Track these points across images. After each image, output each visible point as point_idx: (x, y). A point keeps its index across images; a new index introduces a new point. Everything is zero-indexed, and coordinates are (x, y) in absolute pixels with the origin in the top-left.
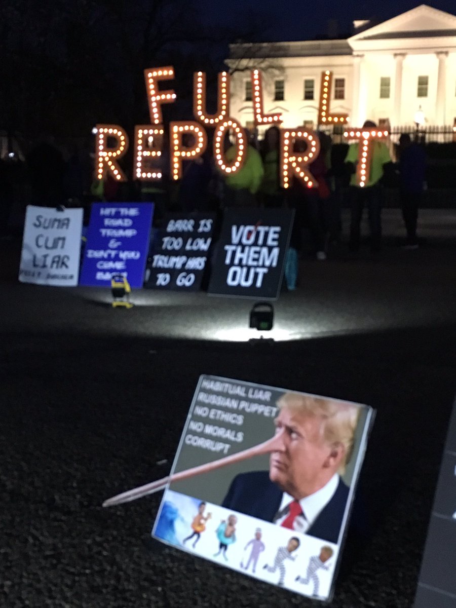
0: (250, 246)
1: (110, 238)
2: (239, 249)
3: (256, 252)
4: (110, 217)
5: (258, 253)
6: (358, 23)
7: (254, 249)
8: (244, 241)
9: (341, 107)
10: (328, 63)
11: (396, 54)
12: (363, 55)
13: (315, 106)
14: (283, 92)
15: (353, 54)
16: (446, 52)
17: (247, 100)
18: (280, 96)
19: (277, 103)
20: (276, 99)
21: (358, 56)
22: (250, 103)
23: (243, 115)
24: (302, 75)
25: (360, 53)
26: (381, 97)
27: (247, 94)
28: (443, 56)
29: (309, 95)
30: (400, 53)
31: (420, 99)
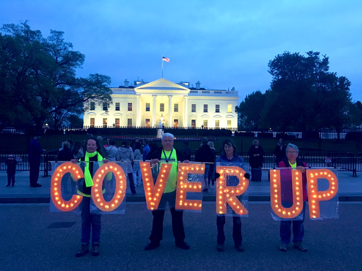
6: (138, 83)
9: (131, 114)
10: (125, 97)
11: (153, 95)
12: (140, 95)
13: (120, 113)
14: (107, 107)
15: (136, 94)
16: (172, 96)
17: (91, 110)
18: (105, 109)
19: (104, 111)
20: (104, 110)
21: (138, 95)
22: (93, 111)
23: (89, 116)
24: (115, 101)
25: (139, 94)
26: (146, 110)
27: (91, 107)
28: (171, 97)
29: (118, 109)
30: (155, 95)
31: (161, 112)
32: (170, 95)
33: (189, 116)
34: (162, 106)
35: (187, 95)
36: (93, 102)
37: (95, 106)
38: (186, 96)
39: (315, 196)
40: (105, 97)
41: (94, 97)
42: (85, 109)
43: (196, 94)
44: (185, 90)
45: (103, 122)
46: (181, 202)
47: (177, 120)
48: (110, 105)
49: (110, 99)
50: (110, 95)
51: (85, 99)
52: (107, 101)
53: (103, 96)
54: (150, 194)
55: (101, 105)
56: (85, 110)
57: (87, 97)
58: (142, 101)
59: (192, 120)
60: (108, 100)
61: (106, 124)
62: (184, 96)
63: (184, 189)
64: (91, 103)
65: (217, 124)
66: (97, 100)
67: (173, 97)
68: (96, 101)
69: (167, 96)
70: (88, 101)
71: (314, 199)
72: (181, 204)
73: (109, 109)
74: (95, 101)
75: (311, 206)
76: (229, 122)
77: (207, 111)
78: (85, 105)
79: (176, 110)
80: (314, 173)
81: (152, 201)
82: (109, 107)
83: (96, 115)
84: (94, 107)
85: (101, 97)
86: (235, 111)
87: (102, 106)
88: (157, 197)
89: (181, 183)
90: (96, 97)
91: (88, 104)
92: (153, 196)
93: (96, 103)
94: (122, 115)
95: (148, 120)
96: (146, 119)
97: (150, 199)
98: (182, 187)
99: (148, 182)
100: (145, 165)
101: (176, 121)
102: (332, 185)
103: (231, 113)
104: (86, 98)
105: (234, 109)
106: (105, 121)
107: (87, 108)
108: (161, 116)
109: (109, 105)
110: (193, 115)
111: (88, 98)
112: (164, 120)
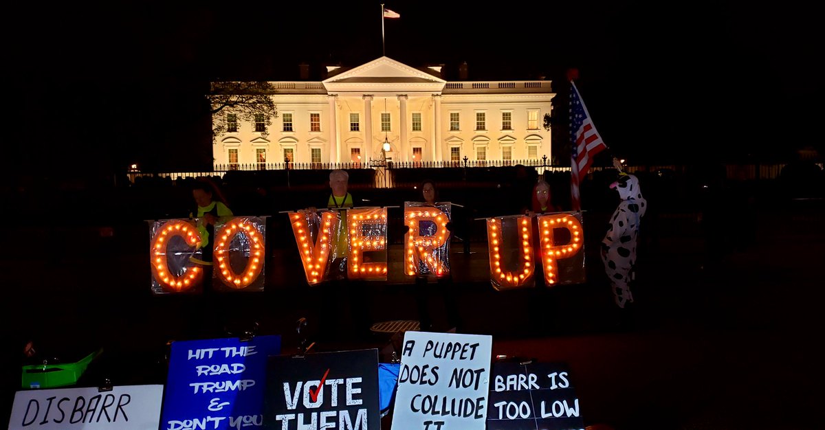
0: (319, 410)
1: (210, 395)
2: (301, 417)
3: (329, 419)
4: (206, 361)
5: (335, 419)
6: (330, 69)
7: (324, 415)
8: (307, 404)
9: (318, 138)
10: (304, 101)
11: (364, 96)
12: (337, 95)
13: (294, 136)
14: (263, 124)
15: (327, 94)
16: (406, 96)
17: (229, 130)
18: (260, 128)
19: (259, 134)
20: (257, 130)
21: (332, 95)
22: (233, 134)
23: (226, 144)
24: (281, 110)
25: (334, 93)
26: (352, 130)
27: (229, 125)
28: (403, 98)
29: (288, 128)
30: (368, 95)
31: (384, 133)
32: (402, 95)
33: (446, 140)
34: (386, 119)
35: (440, 93)
36: (234, 113)
37: (238, 121)
38: (437, 95)
39: (551, 253)
40: (259, 102)
41: (236, 103)
42: (216, 129)
43: (460, 90)
44: (436, 82)
45: (258, 156)
46: (356, 266)
47: (420, 149)
48: (272, 119)
49: (271, 105)
50: (271, 97)
51: (215, 109)
52: (264, 110)
53: (255, 100)
54: (309, 259)
55: (252, 119)
56: (215, 132)
57: (219, 103)
58: (341, 109)
59: (452, 149)
60: (265, 108)
61: (264, 161)
62: (433, 95)
63: (359, 248)
64: (229, 115)
65: (507, 154)
66: (242, 109)
67: (409, 97)
68: (240, 112)
69: (396, 98)
70: (223, 113)
71: (549, 257)
72: (356, 270)
73: (269, 129)
74: (238, 112)
75: (546, 267)
76: (533, 150)
77: (483, 129)
78: (217, 121)
79: (416, 127)
80: (548, 221)
81: (314, 269)
82: (269, 124)
83: (241, 143)
84: (236, 125)
85: (251, 102)
86: (545, 126)
87: (254, 122)
88: (320, 264)
89: (354, 239)
90: (239, 102)
91: (222, 118)
92: (314, 262)
93: (239, 115)
94: (298, 141)
95: (356, 151)
96: (352, 149)
97: (310, 267)
98: (355, 245)
99: (305, 241)
100: (297, 217)
101: (417, 150)
102: (575, 236)
103: (537, 129)
104: (218, 106)
105: (543, 122)
106: (261, 156)
107: (220, 128)
108: (384, 140)
109: (269, 119)
110: (453, 137)
111: (223, 106)
112: (391, 150)
